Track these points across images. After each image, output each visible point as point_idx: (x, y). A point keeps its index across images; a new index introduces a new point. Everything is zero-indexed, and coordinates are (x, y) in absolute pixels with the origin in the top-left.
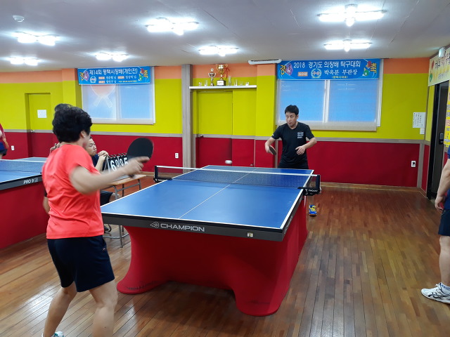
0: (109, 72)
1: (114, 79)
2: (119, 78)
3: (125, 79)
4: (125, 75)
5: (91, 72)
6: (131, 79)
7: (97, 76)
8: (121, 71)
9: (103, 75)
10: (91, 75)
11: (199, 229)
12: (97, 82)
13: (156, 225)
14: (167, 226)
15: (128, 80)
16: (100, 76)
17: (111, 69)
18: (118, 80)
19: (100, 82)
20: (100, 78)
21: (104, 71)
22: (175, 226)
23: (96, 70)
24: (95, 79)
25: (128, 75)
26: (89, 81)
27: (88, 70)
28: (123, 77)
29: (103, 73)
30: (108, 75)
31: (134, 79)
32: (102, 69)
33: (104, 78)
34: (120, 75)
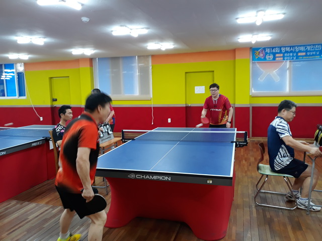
0: (288, 49)
1: (293, 56)
2: (299, 54)
3: (306, 55)
4: (307, 51)
5: (268, 51)
6: (313, 55)
7: (274, 54)
8: (302, 49)
9: (281, 52)
10: (267, 53)
11: (166, 178)
12: (274, 59)
13: (132, 176)
14: (141, 177)
15: (310, 55)
16: (278, 53)
17: (290, 47)
18: (297, 57)
19: (277, 59)
20: (277, 55)
21: (283, 49)
22: (148, 177)
23: (273, 48)
24: (272, 57)
25: (310, 51)
26: (265, 59)
27: (264, 49)
28: (304, 54)
29: (281, 51)
30: (287, 52)
31: (316, 55)
32: (280, 48)
33: (282, 55)
34: (300, 51)
